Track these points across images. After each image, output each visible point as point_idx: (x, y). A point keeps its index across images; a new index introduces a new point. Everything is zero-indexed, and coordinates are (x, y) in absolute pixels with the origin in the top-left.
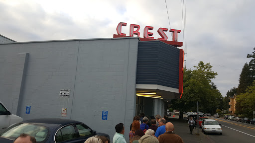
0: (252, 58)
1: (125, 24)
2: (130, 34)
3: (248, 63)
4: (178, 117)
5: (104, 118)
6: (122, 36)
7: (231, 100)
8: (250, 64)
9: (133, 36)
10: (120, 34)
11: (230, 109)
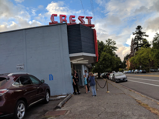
0: (136, 35)
1: (56, 15)
2: (61, 21)
3: (134, 38)
4: (97, 77)
5: (51, 79)
6: (55, 23)
7: (127, 62)
8: (135, 39)
9: (62, 22)
10: (54, 22)
11: (127, 68)
